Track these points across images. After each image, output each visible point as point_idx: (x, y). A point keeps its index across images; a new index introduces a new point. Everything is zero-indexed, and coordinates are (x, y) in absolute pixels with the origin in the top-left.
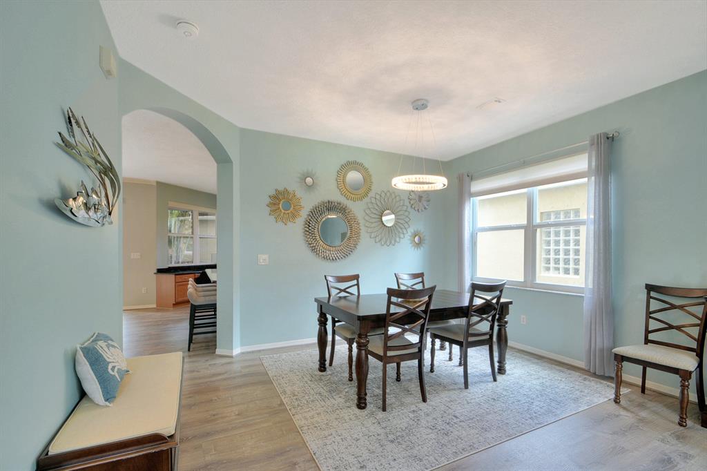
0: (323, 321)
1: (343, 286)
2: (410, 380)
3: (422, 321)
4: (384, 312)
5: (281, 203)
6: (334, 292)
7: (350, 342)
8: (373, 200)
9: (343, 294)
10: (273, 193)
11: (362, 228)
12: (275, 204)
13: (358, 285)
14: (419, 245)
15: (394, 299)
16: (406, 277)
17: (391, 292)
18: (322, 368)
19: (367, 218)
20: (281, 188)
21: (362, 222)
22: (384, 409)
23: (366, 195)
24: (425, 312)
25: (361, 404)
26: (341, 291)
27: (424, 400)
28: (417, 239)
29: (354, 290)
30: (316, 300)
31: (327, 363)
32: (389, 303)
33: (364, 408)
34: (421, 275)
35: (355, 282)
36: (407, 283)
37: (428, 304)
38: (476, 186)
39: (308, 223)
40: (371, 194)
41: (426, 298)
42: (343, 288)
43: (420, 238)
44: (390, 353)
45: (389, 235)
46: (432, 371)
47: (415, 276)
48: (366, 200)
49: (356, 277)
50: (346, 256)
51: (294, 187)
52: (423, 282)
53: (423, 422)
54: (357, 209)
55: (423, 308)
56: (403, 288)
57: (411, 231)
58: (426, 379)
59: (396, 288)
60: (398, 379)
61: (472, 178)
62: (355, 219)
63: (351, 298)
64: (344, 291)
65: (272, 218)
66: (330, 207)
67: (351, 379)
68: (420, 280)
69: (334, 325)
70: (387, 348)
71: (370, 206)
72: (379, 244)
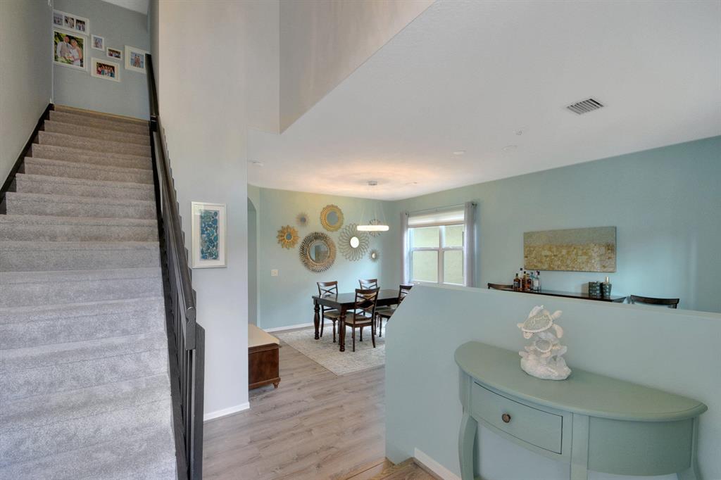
0: (317, 310)
1: (328, 288)
2: (368, 340)
3: (373, 305)
4: (354, 301)
5: (286, 236)
6: (323, 292)
7: (334, 320)
8: (345, 231)
9: (328, 293)
10: (280, 229)
11: (338, 250)
12: (282, 236)
13: (336, 287)
14: (374, 260)
15: (359, 294)
16: (366, 282)
17: (357, 291)
18: (317, 337)
19: (340, 242)
20: (285, 226)
21: (337, 246)
22: (354, 351)
23: (340, 228)
24: (375, 301)
25: (342, 349)
26: (327, 291)
27: (374, 347)
28: (373, 256)
29: (334, 291)
30: (313, 297)
31: (320, 334)
32: (357, 296)
33: (344, 351)
34: (375, 281)
35: (335, 286)
36: (367, 286)
37: (376, 296)
38: (412, 221)
39: (303, 248)
40: (343, 226)
41: (375, 293)
42: (327, 290)
43: (376, 255)
44: (357, 323)
45: (355, 254)
46: (380, 336)
47: (372, 281)
48: (340, 230)
49: (335, 283)
50: (327, 268)
51: (294, 224)
52: (376, 285)
53: (373, 354)
54: (334, 236)
55: (373, 299)
56: (364, 289)
57: (369, 250)
58: (376, 339)
59: (360, 288)
60: (361, 340)
61: (409, 215)
62: (333, 244)
63: (332, 296)
64: (328, 291)
65: (280, 245)
66: (317, 236)
67: (334, 341)
68: (374, 283)
69: (323, 312)
70: (355, 320)
71: (342, 234)
72: (348, 260)
